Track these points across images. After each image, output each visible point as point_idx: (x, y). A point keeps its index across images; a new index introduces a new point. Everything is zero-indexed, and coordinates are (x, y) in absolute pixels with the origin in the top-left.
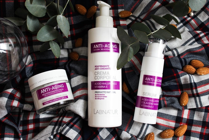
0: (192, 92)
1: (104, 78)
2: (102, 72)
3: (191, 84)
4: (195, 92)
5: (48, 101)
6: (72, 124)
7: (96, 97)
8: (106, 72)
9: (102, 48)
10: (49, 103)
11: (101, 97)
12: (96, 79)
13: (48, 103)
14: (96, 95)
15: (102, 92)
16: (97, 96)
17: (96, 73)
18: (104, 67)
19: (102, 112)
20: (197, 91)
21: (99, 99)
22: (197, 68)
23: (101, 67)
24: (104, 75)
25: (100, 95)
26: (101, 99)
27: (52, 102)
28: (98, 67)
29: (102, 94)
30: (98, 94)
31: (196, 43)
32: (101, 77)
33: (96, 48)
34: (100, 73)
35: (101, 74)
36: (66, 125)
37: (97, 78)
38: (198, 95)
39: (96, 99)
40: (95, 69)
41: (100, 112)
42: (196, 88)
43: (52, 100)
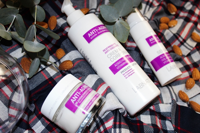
0: (179, 41)
1: (119, 55)
2: (114, 51)
3: (174, 35)
4: (181, 40)
5: (87, 106)
6: (118, 123)
7: (125, 76)
8: (117, 49)
9: (98, 32)
10: (90, 106)
11: (130, 72)
12: (112, 61)
13: (89, 108)
14: (123, 75)
15: (128, 68)
16: (126, 74)
17: (109, 56)
18: (113, 46)
19: (142, 85)
20: (182, 38)
21: (130, 75)
22: (167, 24)
23: (110, 48)
24: (118, 53)
25: (128, 71)
26: (132, 74)
27: (92, 104)
28: (107, 50)
29: (129, 69)
30: (125, 72)
31: (151, 9)
32: (117, 55)
33: (92, 36)
34: (113, 53)
35: (115, 53)
36: (114, 128)
37: (113, 59)
38: (185, 41)
39: (126, 78)
40: (105, 53)
41: (140, 86)
42: (180, 36)
43: (90, 102)
